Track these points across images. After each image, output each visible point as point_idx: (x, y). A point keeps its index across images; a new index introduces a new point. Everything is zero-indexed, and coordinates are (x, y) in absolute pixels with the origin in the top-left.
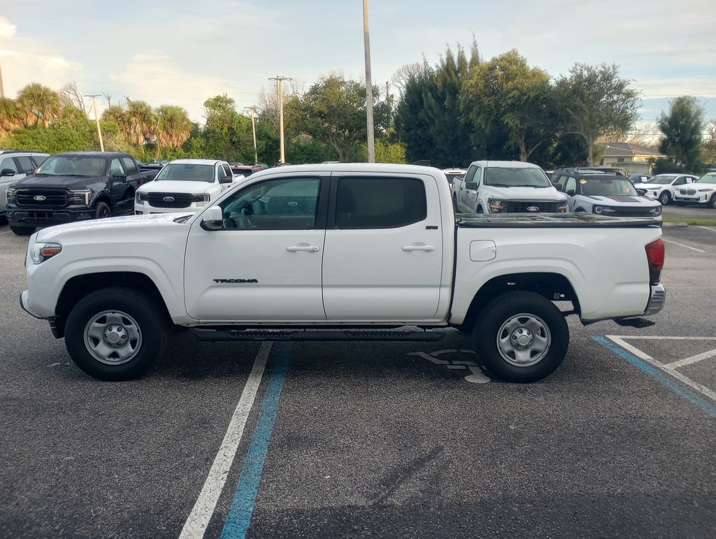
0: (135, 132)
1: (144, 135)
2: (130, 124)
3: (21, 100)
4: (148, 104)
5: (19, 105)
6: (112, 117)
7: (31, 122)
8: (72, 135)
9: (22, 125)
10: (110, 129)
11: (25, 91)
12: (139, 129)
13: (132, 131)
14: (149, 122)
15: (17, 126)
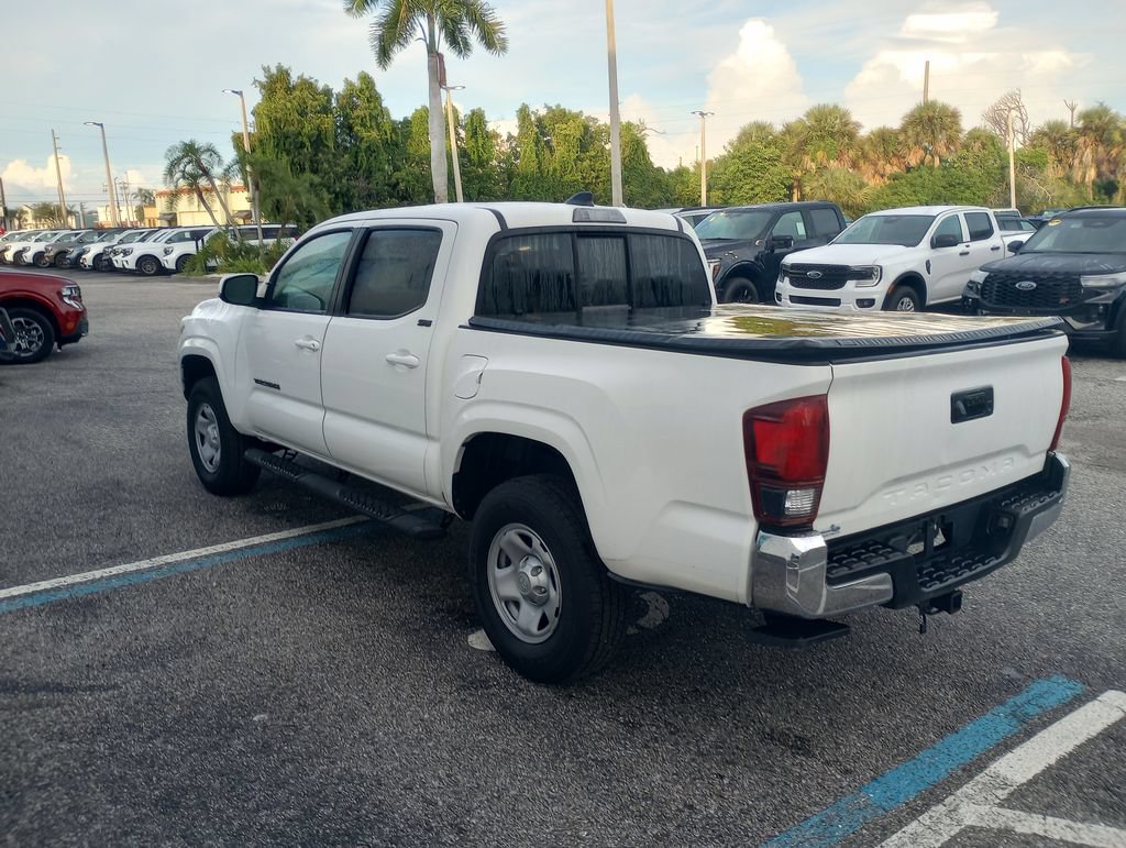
0: (1081, 162)
1: (1098, 167)
2: (1074, 148)
3: (904, 130)
4: (1113, 111)
5: (901, 138)
6: (1046, 140)
7: (913, 161)
8: (970, 176)
9: (903, 166)
10: (1034, 161)
11: (912, 115)
12: (1090, 157)
13: (1076, 162)
14: (1109, 143)
15: (895, 168)
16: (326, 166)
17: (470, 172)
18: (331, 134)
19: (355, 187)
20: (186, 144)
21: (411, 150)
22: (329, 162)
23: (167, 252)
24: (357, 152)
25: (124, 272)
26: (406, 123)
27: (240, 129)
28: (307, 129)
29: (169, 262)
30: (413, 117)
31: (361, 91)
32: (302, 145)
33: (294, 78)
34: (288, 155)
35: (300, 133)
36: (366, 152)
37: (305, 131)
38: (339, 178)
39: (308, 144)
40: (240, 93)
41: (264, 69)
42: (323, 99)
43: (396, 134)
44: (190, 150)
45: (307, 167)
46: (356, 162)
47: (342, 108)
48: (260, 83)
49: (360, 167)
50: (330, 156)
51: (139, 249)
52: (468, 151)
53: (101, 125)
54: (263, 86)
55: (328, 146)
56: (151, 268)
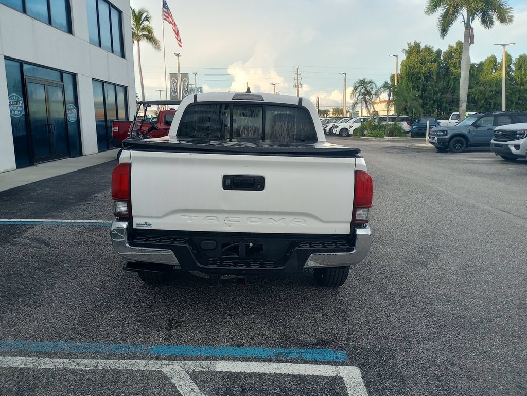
16: (430, 87)
17: (514, 88)
18: (435, 73)
19: (444, 97)
20: (361, 80)
21: (481, 78)
22: (432, 86)
23: (350, 127)
24: (449, 80)
25: (335, 135)
26: (481, 64)
27: (394, 73)
28: (424, 70)
29: (351, 131)
30: (485, 62)
31: (456, 50)
32: (420, 78)
33: (422, 46)
34: (412, 83)
35: (420, 73)
36: (453, 80)
37: (423, 71)
38: (436, 93)
39: (423, 77)
40: (397, 56)
41: (408, 44)
42: (434, 56)
43: (473, 70)
44: (363, 83)
45: (420, 88)
46: (448, 85)
47: (445, 59)
48: (406, 50)
49: (450, 88)
50: (433, 83)
51: (342, 126)
52: (515, 77)
53: (346, 74)
54: (406, 52)
55: (433, 78)
56: (345, 134)
